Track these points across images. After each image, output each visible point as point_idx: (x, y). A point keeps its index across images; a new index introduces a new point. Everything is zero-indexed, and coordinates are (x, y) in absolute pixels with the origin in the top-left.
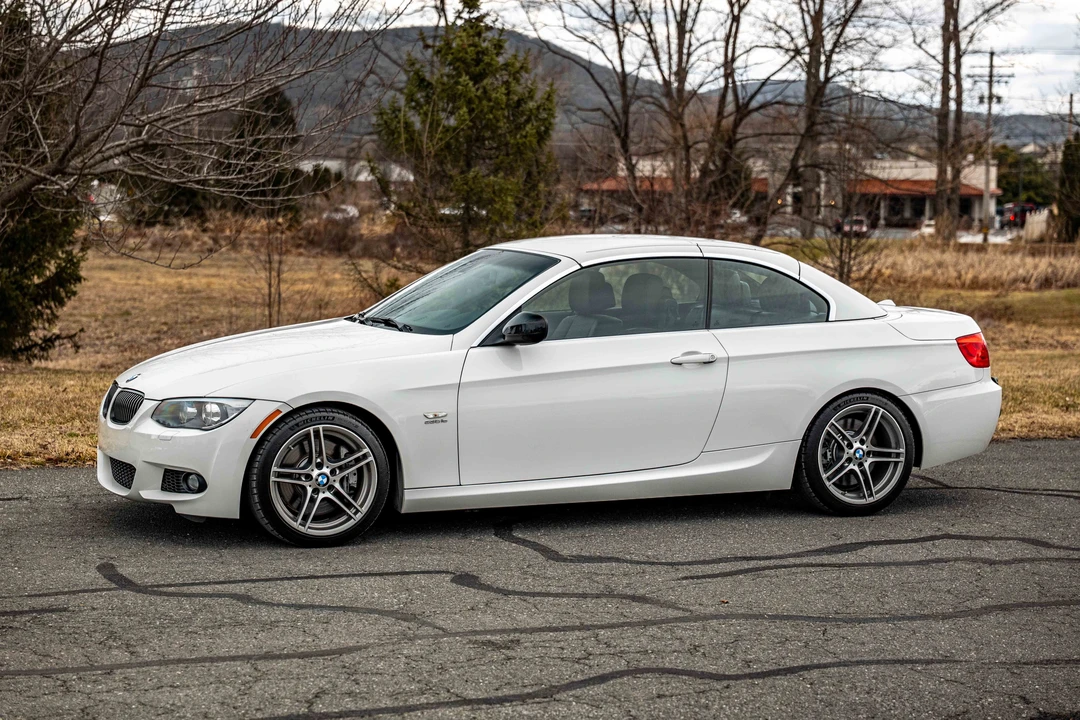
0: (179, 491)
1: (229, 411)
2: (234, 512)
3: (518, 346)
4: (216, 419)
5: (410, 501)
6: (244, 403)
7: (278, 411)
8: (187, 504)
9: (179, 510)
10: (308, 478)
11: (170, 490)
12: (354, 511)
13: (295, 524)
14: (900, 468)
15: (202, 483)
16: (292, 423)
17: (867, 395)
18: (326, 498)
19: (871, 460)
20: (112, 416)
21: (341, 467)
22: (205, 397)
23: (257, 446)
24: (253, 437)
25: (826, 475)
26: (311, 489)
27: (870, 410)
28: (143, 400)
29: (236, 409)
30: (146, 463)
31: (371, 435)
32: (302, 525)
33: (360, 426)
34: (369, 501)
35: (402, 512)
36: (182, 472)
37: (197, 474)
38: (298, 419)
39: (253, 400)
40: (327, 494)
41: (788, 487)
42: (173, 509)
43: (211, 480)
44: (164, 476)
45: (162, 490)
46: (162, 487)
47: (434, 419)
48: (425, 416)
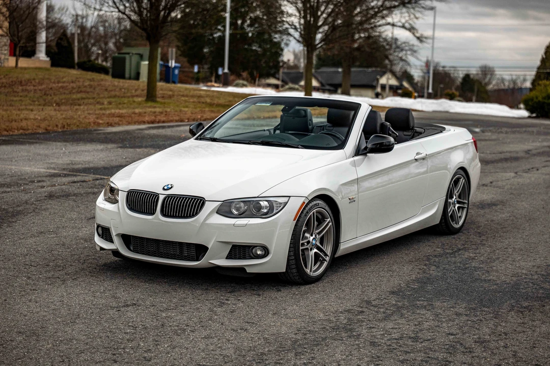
0: (244, 258)
1: (275, 205)
2: (282, 268)
3: (368, 154)
4: (265, 211)
5: (342, 249)
6: (285, 199)
7: (304, 203)
8: (252, 265)
9: (249, 270)
10: (308, 242)
11: (235, 258)
12: (327, 259)
13: (308, 271)
14: (465, 210)
15: (266, 251)
16: (307, 209)
17: (459, 170)
18: (315, 253)
19: (457, 205)
20: (164, 214)
21: (319, 233)
22: (258, 197)
23: (295, 225)
24: (294, 220)
25: (449, 215)
26: (309, 248)
27: (461, 178)
28: (204, 201)
29: (281, 203)
30: (219, 243)
31: (330, 212)
32: (311, 271)
33: (327, 208)
34: (329, 253)
35: (336, 256)
36: (251, 246)
37: (262, 247)
38: (309, 207)
39: (290, 197)
40: (315, 250)
41: (438, 223)
42: (245, 270)
43: (272, 250)
44: (231, 249)
45: (226, 258)
46: (227, 256)
47: (352, 200)
48: (349, 199)
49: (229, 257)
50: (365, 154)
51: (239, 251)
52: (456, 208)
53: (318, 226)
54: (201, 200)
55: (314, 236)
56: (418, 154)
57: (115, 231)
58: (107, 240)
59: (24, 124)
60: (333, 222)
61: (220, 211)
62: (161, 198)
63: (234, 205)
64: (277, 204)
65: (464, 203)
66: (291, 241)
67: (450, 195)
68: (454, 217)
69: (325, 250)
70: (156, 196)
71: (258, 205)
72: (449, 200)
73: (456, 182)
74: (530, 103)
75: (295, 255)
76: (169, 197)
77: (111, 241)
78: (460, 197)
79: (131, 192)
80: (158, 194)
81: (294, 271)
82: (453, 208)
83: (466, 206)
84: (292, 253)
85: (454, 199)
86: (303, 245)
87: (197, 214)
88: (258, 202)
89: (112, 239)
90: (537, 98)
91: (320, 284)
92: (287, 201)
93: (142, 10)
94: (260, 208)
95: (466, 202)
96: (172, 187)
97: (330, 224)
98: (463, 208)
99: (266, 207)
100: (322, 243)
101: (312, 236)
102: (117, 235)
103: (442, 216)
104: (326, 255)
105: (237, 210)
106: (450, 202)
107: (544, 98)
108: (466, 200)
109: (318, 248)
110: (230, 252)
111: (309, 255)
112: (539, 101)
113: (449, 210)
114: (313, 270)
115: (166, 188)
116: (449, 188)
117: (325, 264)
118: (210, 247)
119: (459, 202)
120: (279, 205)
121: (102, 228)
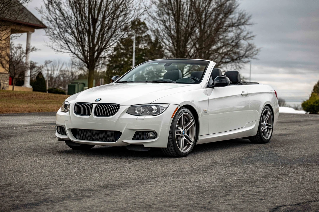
0: (143, 139)
1: (160, 109)
2: (165, 145)
4: (155, 112)
5: (200, 140)
6: (167, 105)
7: (178, 108)
8: (148, 143)
9: (146, 146)
10: (180, 132)
11: (138, 139)
12: (192, 144)
13: (181, 149)
14: (271, 130)
15: (156, 135)
16: (179, 112)
17: (267, 106)
18: (184, 139)
19: (266, 127)
20: (96, 114)
21: (186, 128)
22: (151, 104)
23: (173, 121)
24: (172, 117)
25: (262, 131)
26: (181, 136)
27: (268, 111)
28: (119, 106)
29: (164, 108)
30: (128, 130)
31: (193, 117)
32: (182, 149)
33: (191, 113)
34: (193, 140)
35: (197, 144)
36: (147, 132)
37: (153, 132)
38: (181, 111)
39: (169, 104)
40: (184, 138)
41: (256, 135)
42: (143, 145)
43: (159, 134)
44: (135, 134)
45: (132, 139)
46: (133, 138)
47: (205, 112)
48: (204, 110)
49: (134, 138)
50: (213, 87)
51: (140, 134)
52: (266, 128)
53: (186, 124)
54: (118, 106)
55: (183, 129)
56: (243, 92)
57: (67, 127)
58: (63, 134)
59: (16, 109)
60: (195, 122)
61: (128, 112)
62: (94, 106)
63: (136, 108)
64: (162, 108)
65: (270, 126)
66: (170, 130)
67: (262, 120)
68: (265, 133)
69: (190, 138)
70: (91, 105)
71: (151, 109)
72: (262, 123)
73: (266, 113)
74: (306, 106)
75: (172, 138)
76: (99, 105)
77: (65, 134)
78: (268, 122)
79: (77, 104)
80: (93, 104)
81: (172, 148)
82: (264, 128)
83: (271, 128)
84: (171, 137)
85: (264, 123)
86: (177, 133)
87: (115, 113)
88: (151, 107)
89: (66, 133)
90: (310, 103)
91: (187, 158)
92: (167, 106)
93: (85, 51)
94: (151, 110)
95: (272, 125)
96: (100, 100)
97: (193, 123)
98: (270, 129)
99: (156, 110)
100: (188, 134)
101: (182, 129)
102: (69, 129)
103: (258, 131)
104: (191, 142)
105: (139, 111)
106: (262, 125)
107: (314, 103)
108: (271, 124)
109: (186, 137)
110: (134, 135)
111: (181, 140)
112: (311, 105)
113: (262, 129)
114: (183, 150)
115: (97, 100)
116: (261, 115)
117: (190, 147)
118: (122, 133)
119: (267, 125)
120: (163, 109)
121: (60, 127)
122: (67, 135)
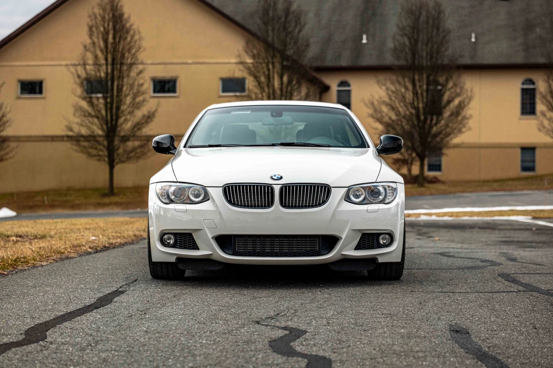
0: (373, 248)
1: (388, 191)
6: (394, 185)
9: (381, 260)
11: (364, 248)
15: (392, 239)
20: (284, 204)
22: (376, 182)
28: (328, 188)
30: (352, 231)
36: (379, 234)
37: (388, 234)
42: (377, 260)
44: (360, 239)
45: (355, 249)
46: (356, 247)
49: (358, 248)
51: (369, 239)
54: (325, 188)
57: (211, 233)
58: (184, 248)
61: (347, 198)
62: (276, 188)
76: (286, 187)
77: (195, 248)
79: (228, 186)
80: (270, 185)
87: (324, 202)
92: (396, 187)
96: (281, 178)
99: (383, 193)
102: (212, 238)
110: (359, 241)
115: (275, 178)
118: (344, 237)
120: (391, 191)
121: (175, 234)
122: (199, 249)
